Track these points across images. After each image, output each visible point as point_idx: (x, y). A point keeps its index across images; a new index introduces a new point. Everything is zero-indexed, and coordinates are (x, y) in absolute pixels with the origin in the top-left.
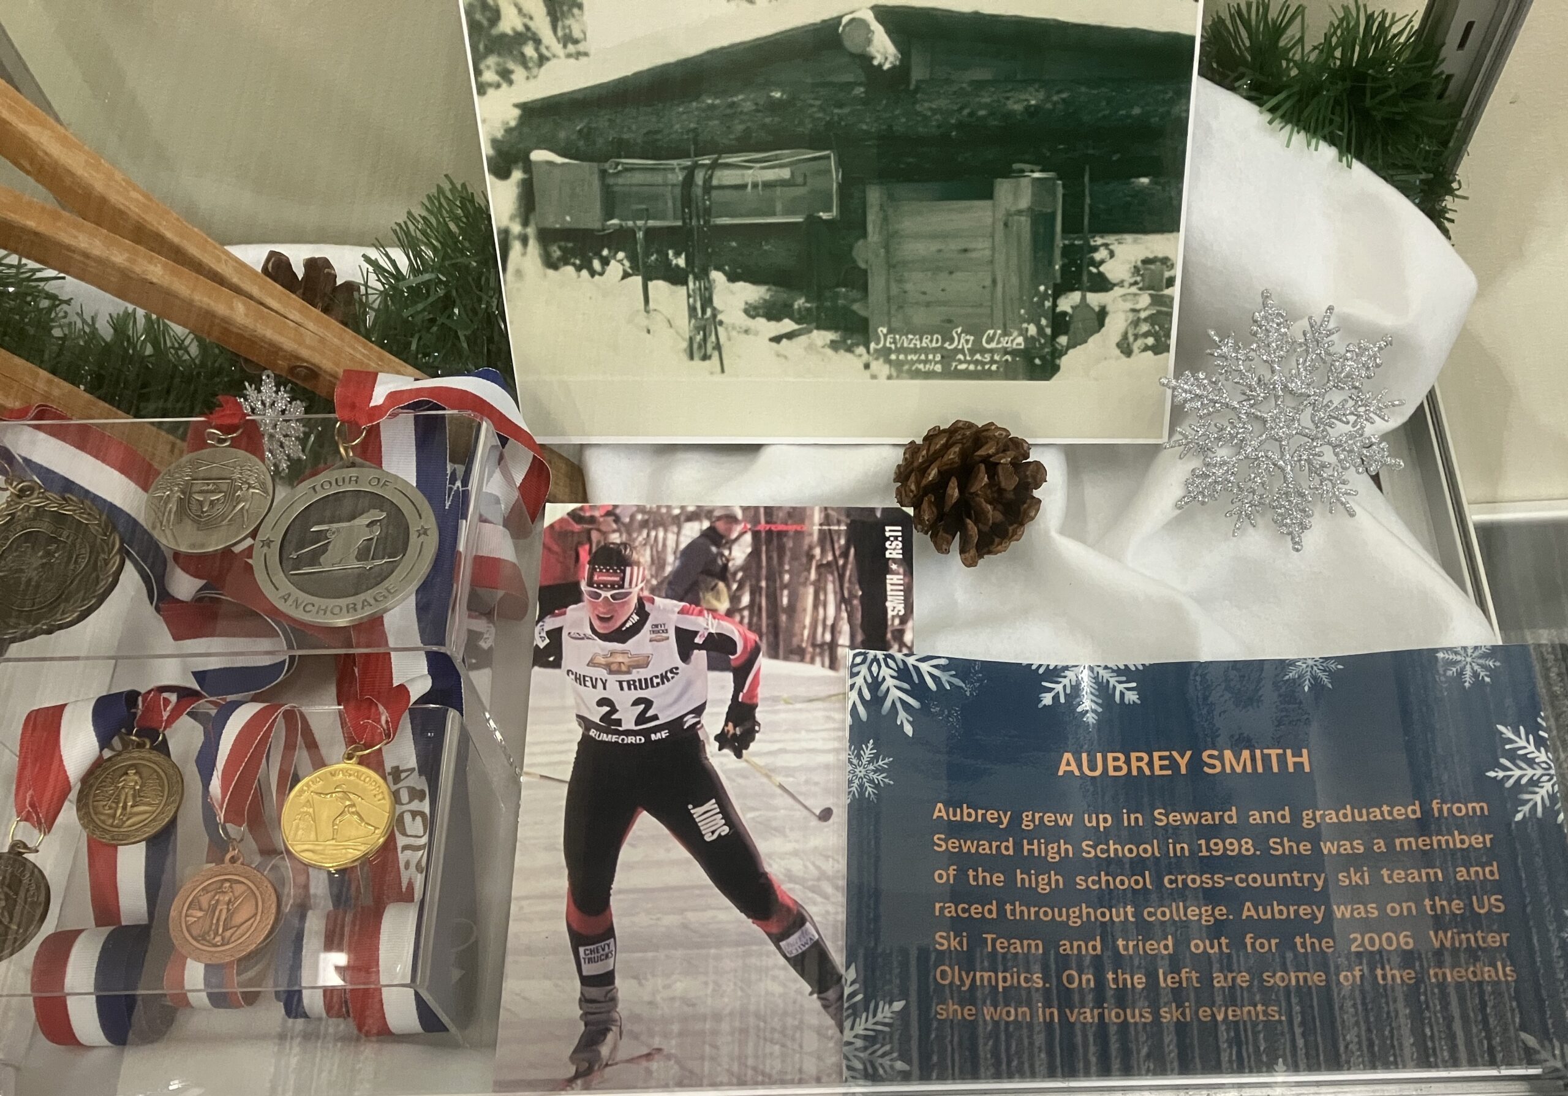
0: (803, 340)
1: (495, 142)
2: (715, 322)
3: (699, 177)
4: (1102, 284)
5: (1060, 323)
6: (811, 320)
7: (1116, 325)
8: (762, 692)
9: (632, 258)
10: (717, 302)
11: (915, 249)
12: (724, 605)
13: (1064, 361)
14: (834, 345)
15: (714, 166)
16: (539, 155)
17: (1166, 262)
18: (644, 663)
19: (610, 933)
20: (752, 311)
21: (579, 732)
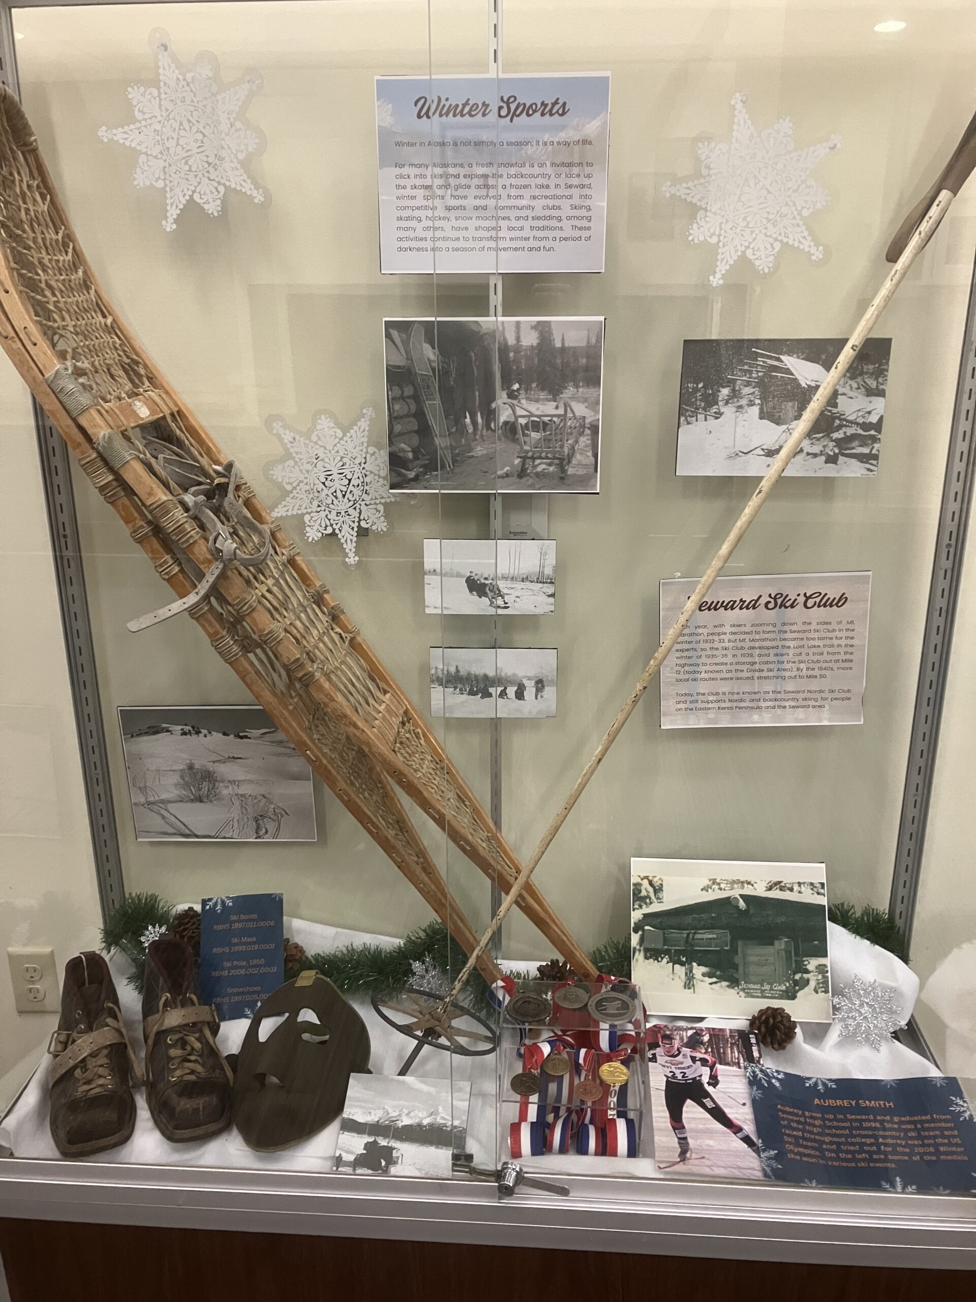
0: (719, 984)
1: (635, 923)
2: (693, 978)
3: (691, 936)
4: (807, 972)
5: (796, 983)
6: (721, 978)
7: (813, 984)
8: (719, 1073)
9: (670, 957)
10: (694, 971)
11: (752, 959)
12: (703, 1051)
13: (799, 994)
14: (728, 986)
15: (695, 933)
16: (647, 928)
17: (825, 966)
18: (682, 1063)
19: (683, 1127)
20: (704, 975)
21: (665, 1079)
